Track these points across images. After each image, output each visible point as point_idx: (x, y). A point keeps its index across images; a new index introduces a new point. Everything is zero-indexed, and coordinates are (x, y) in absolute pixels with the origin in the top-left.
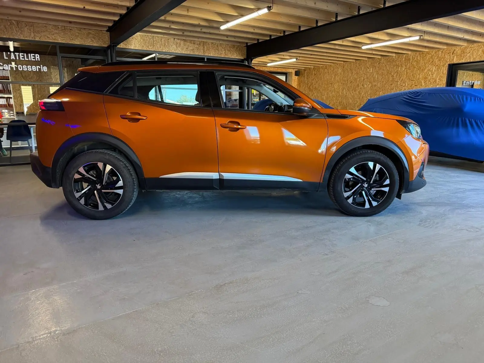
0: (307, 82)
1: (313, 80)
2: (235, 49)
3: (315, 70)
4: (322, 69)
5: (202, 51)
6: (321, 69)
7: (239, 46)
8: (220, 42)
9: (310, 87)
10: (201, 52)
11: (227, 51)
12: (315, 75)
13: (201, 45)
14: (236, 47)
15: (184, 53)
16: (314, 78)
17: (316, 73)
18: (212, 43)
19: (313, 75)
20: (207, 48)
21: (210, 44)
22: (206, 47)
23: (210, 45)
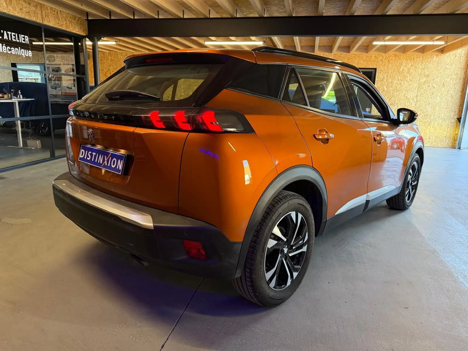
0: (102, 68)
1: (110, 66)
2: (76, 21)
3: (111, 56)
4: (122, 55)
5: (40, 16)
6: (119, 56)
7: (80, 17)
8: (59, 8)
9: (107, 74)
10: (40, 19)
11: (68, 22)
12: (111, 60)
13: (38, 7)
14: (77, 19)
15: (17, 15)
16: (111, 64)
17: (112, 58)
18: (51, 8)
19: (110, 60)
20: (46, 13)
21: (49, 8)
22: (44, 12)
23: (49, 10)
